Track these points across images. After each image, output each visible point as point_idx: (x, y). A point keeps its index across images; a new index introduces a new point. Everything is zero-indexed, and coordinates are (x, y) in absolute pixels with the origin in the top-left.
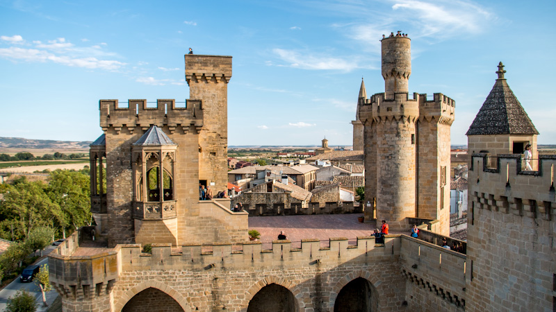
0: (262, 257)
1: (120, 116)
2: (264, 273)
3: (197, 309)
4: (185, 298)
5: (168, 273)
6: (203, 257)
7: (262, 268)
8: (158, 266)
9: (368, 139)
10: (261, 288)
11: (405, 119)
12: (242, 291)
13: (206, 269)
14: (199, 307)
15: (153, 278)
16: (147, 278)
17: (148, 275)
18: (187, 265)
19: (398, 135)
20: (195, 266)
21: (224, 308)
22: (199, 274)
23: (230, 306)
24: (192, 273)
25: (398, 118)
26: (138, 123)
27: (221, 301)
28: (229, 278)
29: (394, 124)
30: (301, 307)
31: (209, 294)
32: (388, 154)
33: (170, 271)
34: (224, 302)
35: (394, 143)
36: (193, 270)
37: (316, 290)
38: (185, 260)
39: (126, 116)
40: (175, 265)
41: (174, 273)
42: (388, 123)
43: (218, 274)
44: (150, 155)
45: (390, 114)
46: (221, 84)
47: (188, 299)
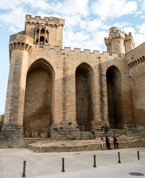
0: (81, 53)
1: (32, 20)
2: (82, 59)
3: (58, 68)
4: (54, 63)
5: (48, 54)
6: (61, 50)
7: (81, 57)
8: (45, 51)
9: (109, 50)
10: (80, 63)
11: (121, 38)
12: (74, 63)
13: (62, 54)
14: (59, 67)
15: (43, 55)
16: (41, 55)
17: (41, 54)
18: (55, 52)
19: (119, 42)
20: (58, 53)
21: (67, 69)
22: (59, 55)
23: (70, 68)
24: (57, 55)
25: (118, 37)
26: (38, 22)
27: (66, 66)
28: (69, 58)
29: (117, 39)
30: (94, 72)
31: (62, 63)
32: (116, 48)
33: (49, 54)
34: (68, 66)
35: (118, 45)
36: (57, 54)
37: (99, 67)
38: (55, 50)
39: (34, 20)
40: (51, 52)
41: (50, 54)
42: (115, 39)
43: (66, 57)
44: (42, 28)
45: (116, 36)
46: (61, 27)
47: (55, 64)
